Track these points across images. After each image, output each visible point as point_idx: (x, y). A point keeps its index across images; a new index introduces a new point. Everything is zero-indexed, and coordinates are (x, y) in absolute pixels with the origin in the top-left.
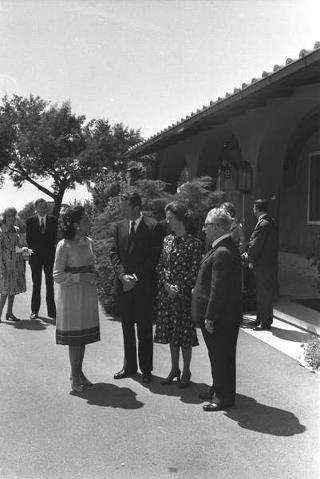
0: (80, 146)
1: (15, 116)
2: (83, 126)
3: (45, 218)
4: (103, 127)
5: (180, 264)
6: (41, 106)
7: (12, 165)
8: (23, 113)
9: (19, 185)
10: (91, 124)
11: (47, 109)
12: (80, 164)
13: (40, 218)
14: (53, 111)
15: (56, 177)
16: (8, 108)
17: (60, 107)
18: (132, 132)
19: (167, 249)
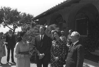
0: (19, 18)
1: (4, 11)
2: (20, 14)
3: (11, 35)
4: (25, 14)
5: (59, 50)
6: (10, 9)
7: (3, 23)
8: (6, 11)
9: (4, 27)
10: (22, 14)
11: (12, 10)
12: (19, 23)
13: (10, 35)
14: (13, 10)
15: (14, 25)
16: (2, 9)
17: (15, 9)
18: (32, 15)
19: (54, 45)
